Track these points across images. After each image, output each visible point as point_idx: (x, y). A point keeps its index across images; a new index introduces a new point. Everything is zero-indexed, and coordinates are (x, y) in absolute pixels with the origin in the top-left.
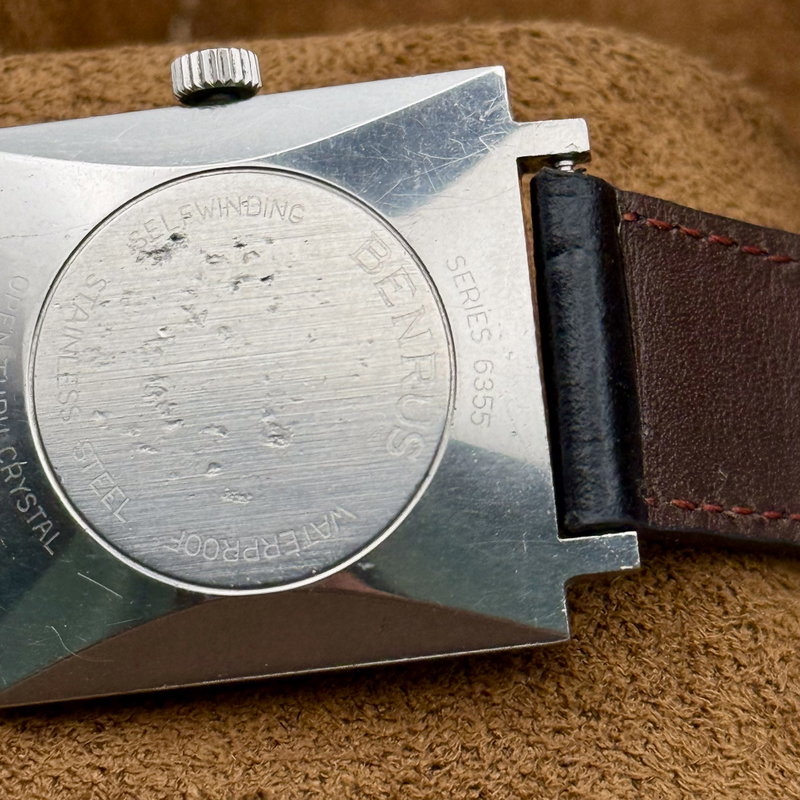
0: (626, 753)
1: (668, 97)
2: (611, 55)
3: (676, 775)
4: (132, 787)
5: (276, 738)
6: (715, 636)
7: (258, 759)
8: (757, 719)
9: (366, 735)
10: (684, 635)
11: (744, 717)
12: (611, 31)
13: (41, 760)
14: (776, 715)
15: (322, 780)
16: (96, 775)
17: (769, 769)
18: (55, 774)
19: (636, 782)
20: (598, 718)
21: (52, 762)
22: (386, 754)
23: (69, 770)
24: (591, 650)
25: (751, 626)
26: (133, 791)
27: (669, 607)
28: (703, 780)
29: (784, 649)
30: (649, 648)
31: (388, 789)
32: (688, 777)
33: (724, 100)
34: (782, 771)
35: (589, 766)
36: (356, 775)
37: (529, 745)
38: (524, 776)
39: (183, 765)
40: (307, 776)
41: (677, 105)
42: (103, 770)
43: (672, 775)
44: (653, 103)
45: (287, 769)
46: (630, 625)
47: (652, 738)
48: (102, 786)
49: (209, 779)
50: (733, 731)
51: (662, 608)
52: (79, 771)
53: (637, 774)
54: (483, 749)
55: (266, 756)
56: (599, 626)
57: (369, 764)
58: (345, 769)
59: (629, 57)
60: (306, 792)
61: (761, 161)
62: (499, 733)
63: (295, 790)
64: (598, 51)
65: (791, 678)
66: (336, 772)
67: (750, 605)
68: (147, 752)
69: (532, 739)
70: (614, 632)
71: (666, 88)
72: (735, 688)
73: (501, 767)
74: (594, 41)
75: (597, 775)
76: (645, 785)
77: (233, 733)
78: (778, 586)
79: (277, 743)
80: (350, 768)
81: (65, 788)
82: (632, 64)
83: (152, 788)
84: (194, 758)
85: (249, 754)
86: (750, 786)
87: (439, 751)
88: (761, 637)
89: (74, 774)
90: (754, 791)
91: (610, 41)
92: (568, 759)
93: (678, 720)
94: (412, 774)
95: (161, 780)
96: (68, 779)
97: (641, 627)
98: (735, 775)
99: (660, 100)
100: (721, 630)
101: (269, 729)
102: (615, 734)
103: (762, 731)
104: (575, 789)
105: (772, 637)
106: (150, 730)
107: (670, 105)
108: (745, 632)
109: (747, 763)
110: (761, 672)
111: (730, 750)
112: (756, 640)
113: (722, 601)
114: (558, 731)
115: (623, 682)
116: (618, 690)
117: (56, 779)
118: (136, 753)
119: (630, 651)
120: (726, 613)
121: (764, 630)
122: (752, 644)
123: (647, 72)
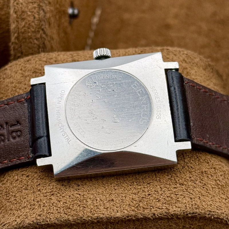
0: (189, 193)
1: (195, 63)
2: (183, 54)
3: (200, 197)
4: (85, 198)
5: (116, 188)
6: (207, 170)
7: (112, 193)
8: (216, 187)
9: (135, 188)
10: (200, 169)
11: (213, 186)
12: (183, 49)
13: (67, 192)
14: (220, 186)
15: (125, 197)
16: (78, 195)
17: (218, 197)
18: (70, 195)
19: (191, 198)
20: (183, 185)
21: (69, 193)
22: (139, 192)
23: (72, 194)
24: (181, 171)
25: (214, 168)
26: (86, 199)
27: (197, 164)
28: (205, 198)
29: (221, 173)
30: (193, 171)
31: (139, 199)
32: (202, 198)
33: (206, 64)
34: (221, 198)
35: (181, 195)
36: (132, 196)
37: (169, 190)
38: (168, 197)
39: (96, 194)
40: (122, 196)
41: (197, 65)
42: (79, 194)
43: (198, 197)
44: (192, 64)
45: (118, 195)
46: (189, 167)
47: (194, 190)
48: (79, 198)
49: (102, 197)
50: (211, 189)
51: (196, 164)
52: (74, 195)
53: (191, 197)
54: (159, 191)
55: (114, 192)
56: (183, 167)
57: (135, 194)
58: (130, 195)
59: (187, 55)
60: (122, 199)
61: (214, 77)
62: (162, 188)
63: (120, 199)
64: (180, 53)
65: (223, 179)
66: (128, 196)
67: (214, 164)
68: (89, 191)
69: (169, 189)
70: (186, 168)
71: (194, 61)
72: (211, 180)
73: (163, 195)
74: (180, 51)
75: (183, 197)
76: (193, 199)
77: (107, 187)
78: (219, 161)
79: (116, 190)
80: (131, 195)
81: (71, 198)
82: (187, 56)
83: (90, 198)
84: (99, 192)
85: (110, 192)
86: (215, 200)
87: (150, 191)
88: (216, 171)
89: (73, 195)
90: (216, 201)
91: (183, 51)
92: (177, 193)
93: (200, 186)
94: (144, 196)
95: (92, 197)
96: (72, 196)
97: (191, 167)
98: (212, 198)
99: (193, 63)
100: (208, 169)
101: (114, 187)
102: (187, 189)
103: (217, 189)
104: (178, 200)
105: (219, 171)
106: (89, 186)
107: (195, 64)
108: (213, 170)
109: (214, 196)
110: (217, 177)
111: (210, 193)
112: (215, 171)
113: (208, 163)
114: (175, 188)
115: (188, 178)
116: (187, 180)
117: (70, 196)
118: (86, 191)
119: (189, 172)
120: (209, 165)
121: (217, 169)
122: (214, 172)
123: (190, 58)
